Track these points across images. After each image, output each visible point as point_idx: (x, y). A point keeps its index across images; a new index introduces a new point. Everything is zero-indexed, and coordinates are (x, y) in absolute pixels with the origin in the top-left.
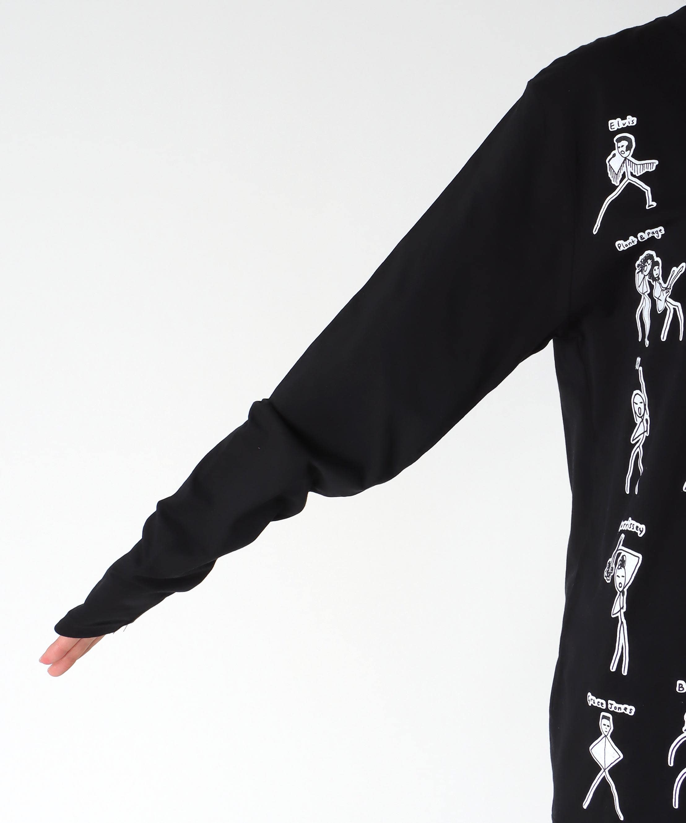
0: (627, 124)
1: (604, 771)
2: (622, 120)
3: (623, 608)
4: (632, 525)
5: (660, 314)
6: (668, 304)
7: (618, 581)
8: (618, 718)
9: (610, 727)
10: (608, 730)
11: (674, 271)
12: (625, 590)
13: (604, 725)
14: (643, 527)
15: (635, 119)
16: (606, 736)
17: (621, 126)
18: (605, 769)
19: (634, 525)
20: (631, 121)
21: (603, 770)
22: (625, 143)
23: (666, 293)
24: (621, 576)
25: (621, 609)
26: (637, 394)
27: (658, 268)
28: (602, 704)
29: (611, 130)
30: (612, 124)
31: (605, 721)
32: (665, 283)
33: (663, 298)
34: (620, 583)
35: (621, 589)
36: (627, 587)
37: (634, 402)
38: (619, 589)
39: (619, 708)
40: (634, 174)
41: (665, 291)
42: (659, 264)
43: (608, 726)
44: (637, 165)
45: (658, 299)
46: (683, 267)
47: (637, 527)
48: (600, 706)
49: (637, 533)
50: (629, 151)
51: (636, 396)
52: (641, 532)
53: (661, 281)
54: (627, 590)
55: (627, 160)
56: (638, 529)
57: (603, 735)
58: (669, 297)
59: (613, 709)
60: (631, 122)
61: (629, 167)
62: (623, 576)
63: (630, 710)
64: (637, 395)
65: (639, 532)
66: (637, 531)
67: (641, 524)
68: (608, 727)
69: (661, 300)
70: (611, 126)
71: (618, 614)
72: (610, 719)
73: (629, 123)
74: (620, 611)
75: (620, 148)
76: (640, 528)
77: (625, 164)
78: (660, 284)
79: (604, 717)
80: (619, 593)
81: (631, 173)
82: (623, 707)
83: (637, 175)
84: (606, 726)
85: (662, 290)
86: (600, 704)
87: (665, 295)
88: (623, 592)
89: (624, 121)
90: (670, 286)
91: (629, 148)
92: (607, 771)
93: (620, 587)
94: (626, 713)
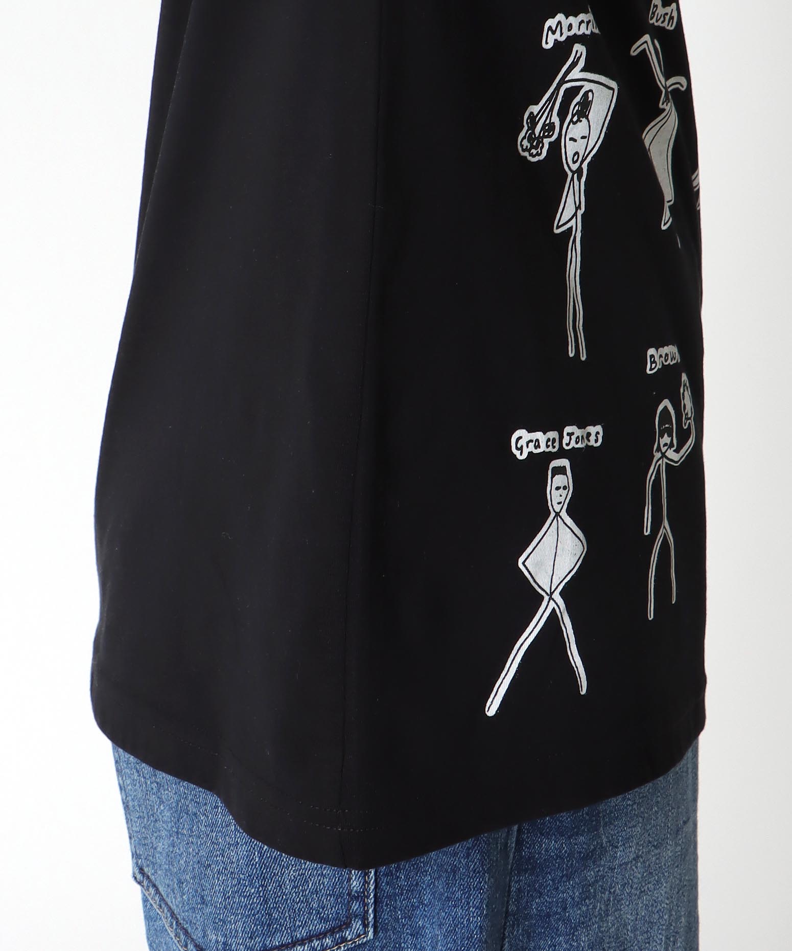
1: (551, 598)
3: (579, 206)
7: (570, 149)
8: (580, 460)
9: (566, 490)
10: (562, 499)
12: (585, 166)
13: (556, 488)
16: (558, 513)
18: (551, 595)
21: (546, 598)
24: (577, 138)
25: (576, 208)
28: (552, 442)
31: (559, 480)
34: (577, 153)
35: (575, 167)
36: (589, 159)
38: (571, 166)
39: (581, 437)
43: (565, 487)
48: (549, 449)
54: (588, 165)
57: (553, 515)
59: (571, 445)
62: (582, 136)
63: (596, 435)
68: (562, 491)
71: (573, 222)
72: (565, 470)
74: (575, 214)
79: (556, 471)
80: (570, 174)
82: (586, 432)
84: (560, 490)
86: (549, 444)
88: (579, 171)
92: (558, 594)
93: (574, 162)
94: (590, 444)
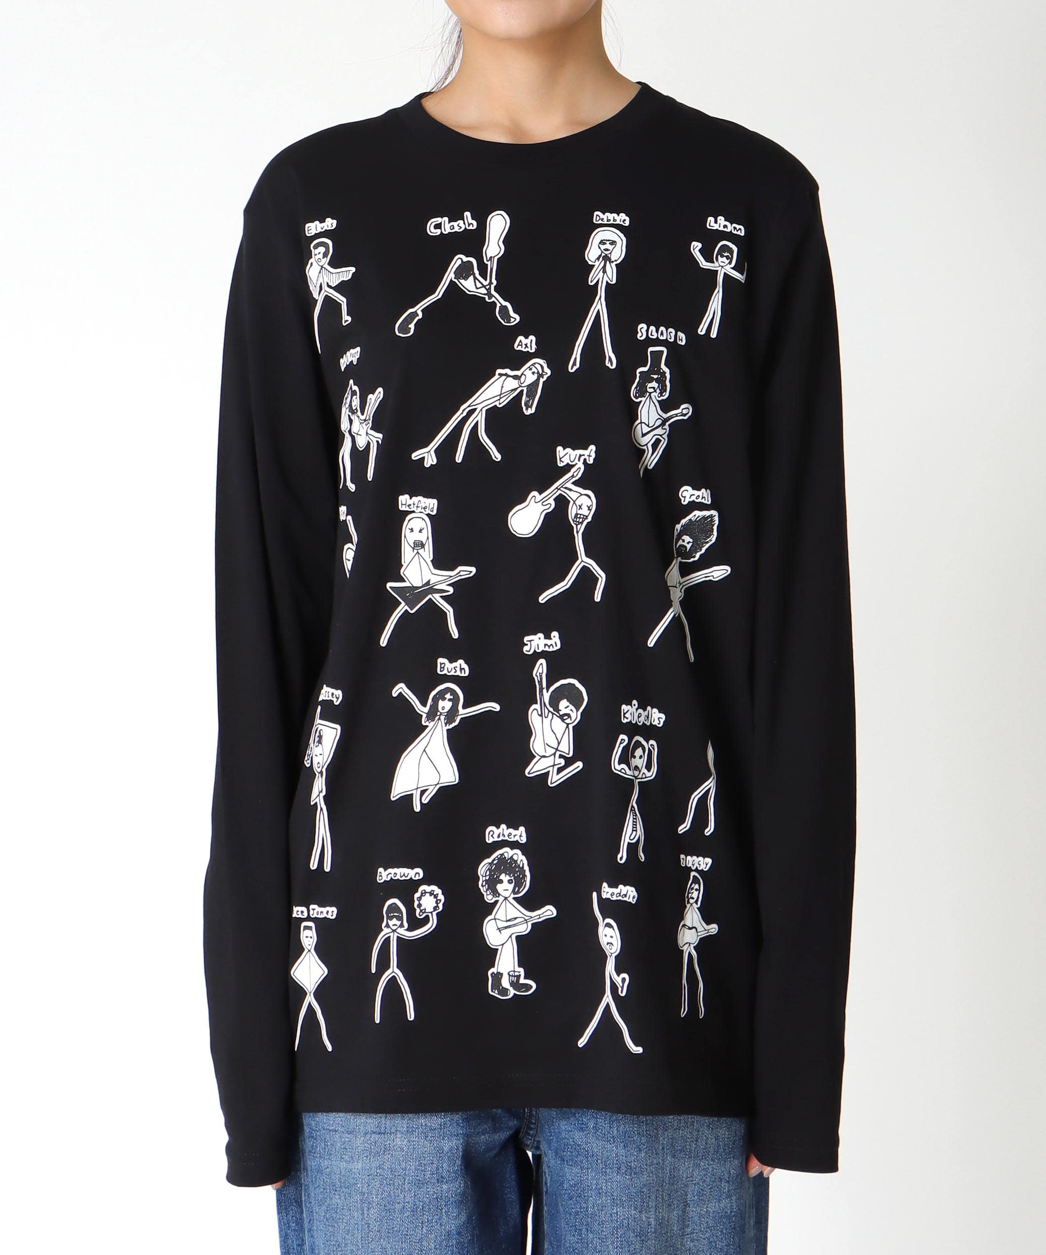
0: (326, 228)
1: (310, 995)
2: (320, 223)
3: (321, 791)
4: (327, 693)
5: (363, 450)
6: (370, 436)
7: (316, 761)
8: (322, 924)
9: (313, 939)
10: (311, 943)
11: (371, 399)
12: (324, 770)
13: (307, 937)
14: (339, 693)
15: (335, 222)
16: (309, 951)
17: (319, 230)
18: (310, 993)
19: (329, 692)
20: (330, 224)
21: (308, 995)
22: (322, 249)
23: (366, 425)
24: (318, 755)
25: (320, 792)
26: (349, 548)
27: (356, 398)
28: (302, 912)
29: (308, 235)
30: (309, 229)
31: (308, 933)
32: (363, 414)
33: (363, 432)
34: (319, 763)
35: (319, 770)
36: (326, 766)
37: (346, 559)
38: (317, 769)
39: (322, 912)
40: (330, 284)
41: (365, 423)
42: (356, 392)
43: (311, 937)
44: (332, 273)
45: (357, 434)
46: (380, 392)
47: (333, 694)
48: (300, 916)
49: (333, 701)
50: (326, 258)
51: (347, 552)
52: (338, 698)
53: (359, 413)
54: (326, 769)
55: (323, 269)
56: (334, 696)
57: (306, 951)
58: (371, 429)
59: (315, 915)
60: (330, 226)
61: (325, 277)
62: (321, 754)
63: (330, 912)
64: (349, 550)
65: (335, 699)
66: (332, 699)
67: (337, 689)
68: (311, 939)
69: (361, 435)
70: (308, 230)
71: (317, 800)
72: (312, 928)
73: (328, 227)
74: (319, 795)
75: (317, 255)
76: (336, 695)
77: (321, 274)
78: (358, 417)
79: (306, 928)
80: (317, 774)
81: (327, 283)
82: (324, 910)
83: (333, 286)
84: (309, 938)
85: (361, 423)
86: (299, 913)
87: (365, 428)
88: (321, 773)
89: (322, 225)
90: (370, 417)
91: (325, 255)
92: (312, 994)
93: (319, 768)
94: (328, 917)
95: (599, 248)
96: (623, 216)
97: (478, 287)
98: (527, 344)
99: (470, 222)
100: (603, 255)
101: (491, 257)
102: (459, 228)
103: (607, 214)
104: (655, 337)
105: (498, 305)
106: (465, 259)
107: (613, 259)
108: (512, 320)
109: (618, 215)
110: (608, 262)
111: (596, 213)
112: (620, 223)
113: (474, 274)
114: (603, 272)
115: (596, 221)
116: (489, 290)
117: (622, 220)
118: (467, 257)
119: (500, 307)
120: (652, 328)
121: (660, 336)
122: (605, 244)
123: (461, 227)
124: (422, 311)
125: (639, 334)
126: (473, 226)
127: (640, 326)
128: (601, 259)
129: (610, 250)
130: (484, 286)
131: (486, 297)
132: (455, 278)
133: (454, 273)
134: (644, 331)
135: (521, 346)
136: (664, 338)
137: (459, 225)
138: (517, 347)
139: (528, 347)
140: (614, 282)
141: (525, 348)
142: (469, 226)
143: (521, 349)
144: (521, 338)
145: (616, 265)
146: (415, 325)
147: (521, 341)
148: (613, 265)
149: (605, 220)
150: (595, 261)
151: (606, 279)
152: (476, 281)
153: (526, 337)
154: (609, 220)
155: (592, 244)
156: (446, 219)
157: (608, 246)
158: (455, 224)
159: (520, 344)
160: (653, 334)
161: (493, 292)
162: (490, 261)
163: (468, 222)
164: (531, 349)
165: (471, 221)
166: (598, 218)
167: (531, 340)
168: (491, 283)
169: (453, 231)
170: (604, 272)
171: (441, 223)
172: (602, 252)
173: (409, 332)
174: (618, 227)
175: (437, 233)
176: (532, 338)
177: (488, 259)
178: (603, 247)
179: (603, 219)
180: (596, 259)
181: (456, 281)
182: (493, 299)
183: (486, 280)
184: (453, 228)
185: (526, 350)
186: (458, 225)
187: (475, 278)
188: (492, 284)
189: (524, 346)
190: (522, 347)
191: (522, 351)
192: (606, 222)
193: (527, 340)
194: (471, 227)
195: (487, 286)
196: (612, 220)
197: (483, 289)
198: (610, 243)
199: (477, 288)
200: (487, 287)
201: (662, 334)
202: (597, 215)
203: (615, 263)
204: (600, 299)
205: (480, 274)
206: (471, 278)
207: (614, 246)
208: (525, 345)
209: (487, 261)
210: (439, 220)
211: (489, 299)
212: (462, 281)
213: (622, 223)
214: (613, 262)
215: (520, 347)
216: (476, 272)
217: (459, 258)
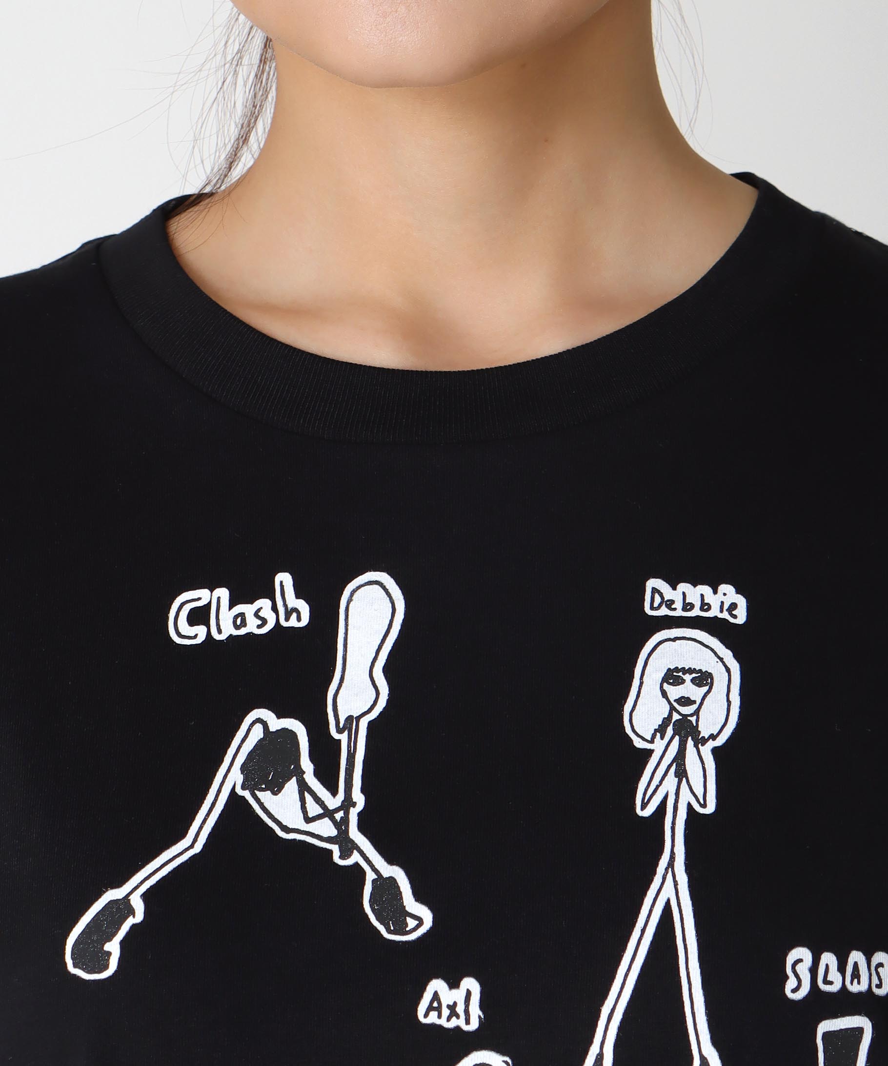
95: (664, 694)
96: (728, 593)
97: (310, 815)
98: (455, 1004)
99: (290, 606)
100: (676, 717)
101: (350, 719)
102: (260, 622)
103: (683, 587)
104: (835, 988)
105: (370, 876)
106: (276, 724)
107: (705, 733)
108: (411, 923)
109: (715, 592)
110: (690, 743)
111: (652, 583)
112: (720, 616)
113: (299, 773)
114: (677, 774)
115: (652, 608)
116: (342, 826)
117: (726, 607)
118: (279, 717)
119: (374, 881)
120: (828, 959)
121: (852, 983)
122: (679, 682)
123: (264, 622)
124: (145, 897)
125: (791, 983)
126: (299, 619)
127: (794, 955)
128: (670, 731)
129: (694, 702)
130: (328, 813)
131: (335, 849)
132: (243, 788)
133: (243, 768)
134: (803, 971)
135: (436, 1013)
136: (863, 987)
137: (261, 614)
138: (426, 1015)
139: (458, 1017)
140: (711, 808)
141: (449, 1019)
142: (287, 619)
143: (438, 1022)
144: (437, 985)
145: (715, 751)
146: (122, 943)
147: (436, 996)
148: (706, 750)
149: (678, 605)
150: (654, 736)
151: (686, 797)
152: (307, 795)
153: (454, 984)
154: (688, 606)
155: (641, 684)
156: (223, 593)
157: (689, 689)
158: (248, 609)
159: (435, 1004)
160: (829, 978)
161: (355, 833)
162: (346, 732)
163: (285, 605)
164: (468, 1022)
165: (293, 601)
166: (658, 599)
167: (469, 994)
168: (348, 803)
169: (242, 631)
170: (682, 774)
171: (209, 605)
172: (672, 709)
173: (106, 967)
174: (715, 627)
175: (196, 636)
176: (470, 984)
177: (341, 725)
178: (675, 692)
179: (672, 602)
180: (656, 731)
181: (247, 794)
182: (356, 858)
183: (334, 792)
184: (244, 624)
185: (453, 1023)
186: (256, 615)
187: (303, 787)
188: (354, 805)
189: (446, 1012)
190: (440, 1016)
191: (440, 1026)
192: (679, 613)
193: (454, 991)
194: (293, 622)
195: (337, 810)
196: (698, 604)
197: (326, 820)
198: (693, 681)
199: (308, 820)
200: (339, 816)
201: (856, 975)
202: (655, 590)
203: (711, 744)
204: (671, 864)
205: (317, 774)
206: (292, 786)
207: (706, 688)
208: (448, 1006)
209: (340, 731)
210: (203, 595)
211: (341, 857)
212: (265, 796)
213: (725, 615)
214: (704, 741)
215: (433, 1015)
216: (307, 765)
217: (259, 720)
